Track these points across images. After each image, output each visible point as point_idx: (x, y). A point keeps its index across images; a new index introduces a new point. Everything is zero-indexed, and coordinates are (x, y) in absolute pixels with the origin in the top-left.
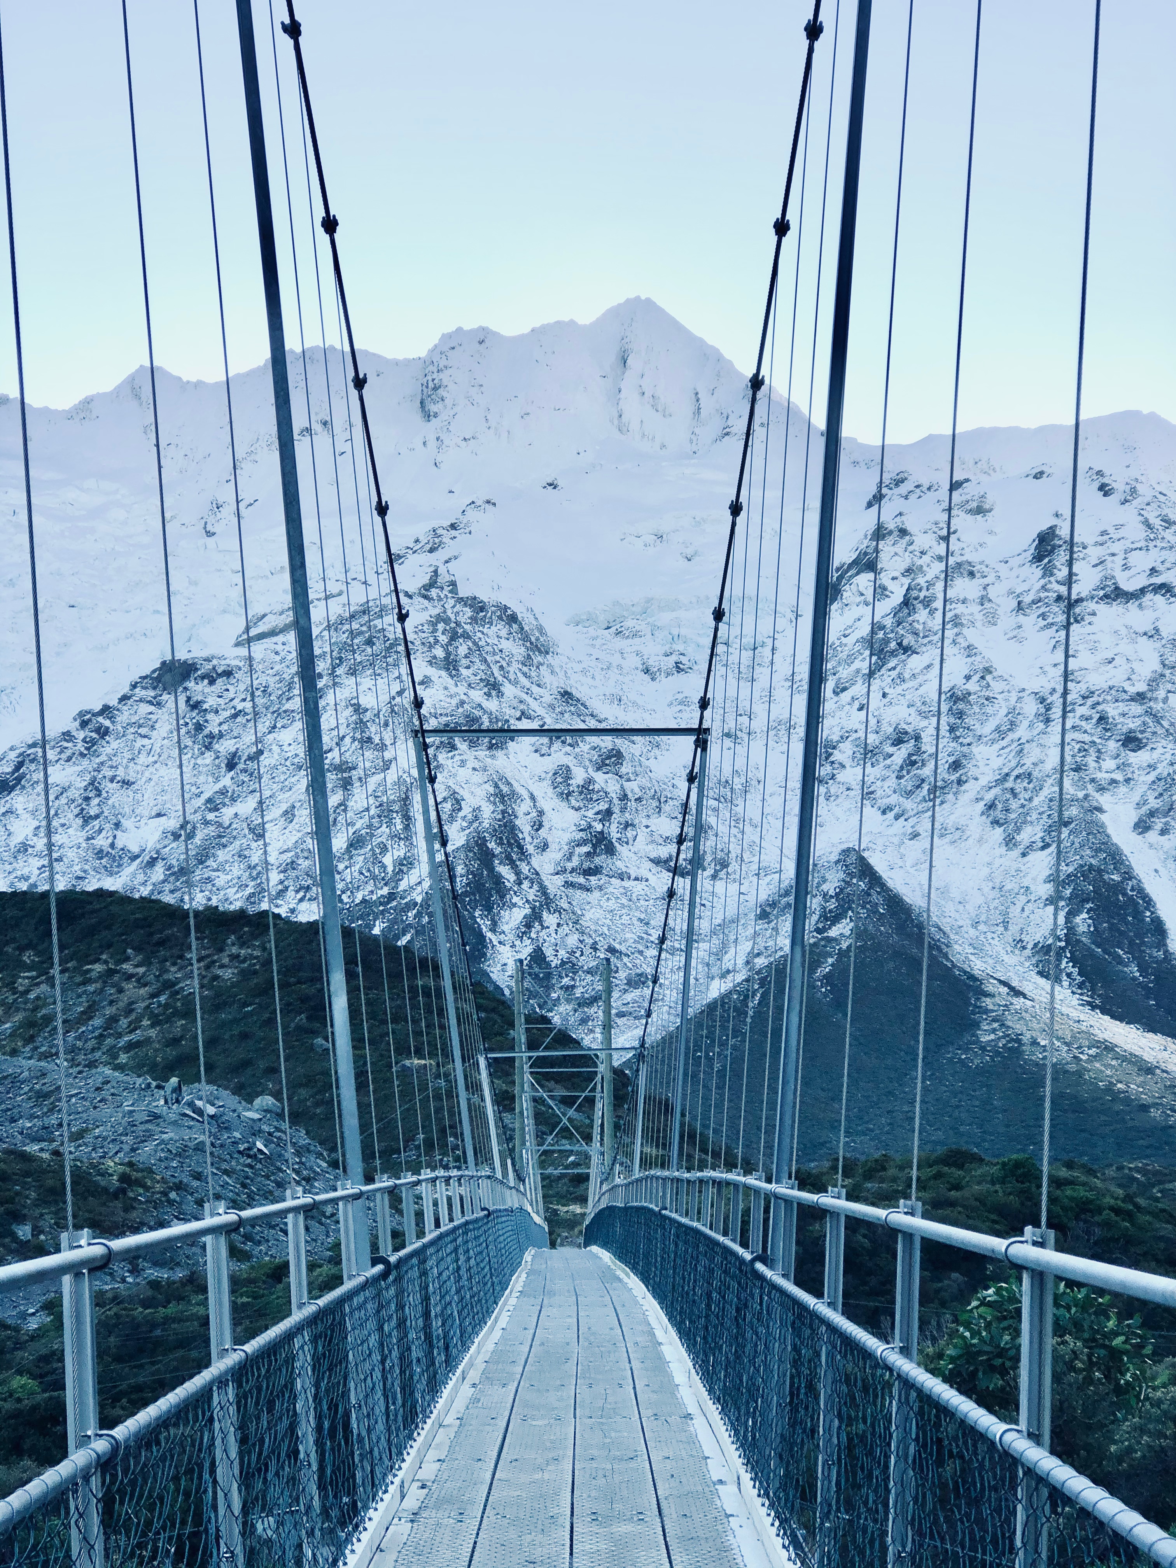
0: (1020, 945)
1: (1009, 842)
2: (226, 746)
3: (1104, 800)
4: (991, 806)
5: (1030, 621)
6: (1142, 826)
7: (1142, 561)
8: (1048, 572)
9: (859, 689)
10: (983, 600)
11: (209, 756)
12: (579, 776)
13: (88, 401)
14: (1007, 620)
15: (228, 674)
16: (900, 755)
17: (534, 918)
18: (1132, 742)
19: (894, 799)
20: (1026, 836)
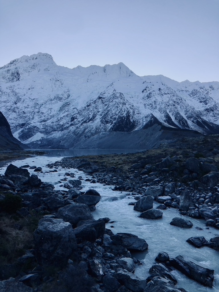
0: (163, 120)
1: (161, 113)
2: (105, 104)
3: (167, 110)
4: (159, 110)
5: (159, 95)
6: (169, 112)
7: (167, 91)
8: (160, 92)
9: (146, 100)
10: (155, 93)
11: (104, 104)
12: (131, 107)
13: (74, 68)
14: (157, 95)
15: (104, 98)
16: (151, 105)
17: (132, 118)
18: (168, 106)
19: (151, 109)
20: (162, 112)
